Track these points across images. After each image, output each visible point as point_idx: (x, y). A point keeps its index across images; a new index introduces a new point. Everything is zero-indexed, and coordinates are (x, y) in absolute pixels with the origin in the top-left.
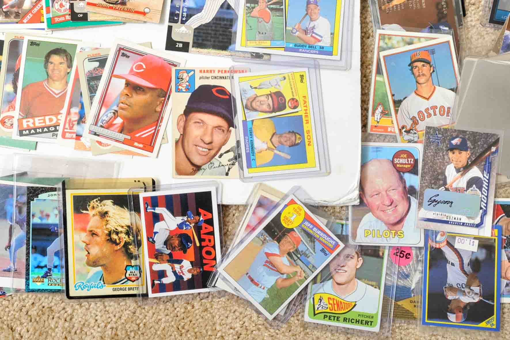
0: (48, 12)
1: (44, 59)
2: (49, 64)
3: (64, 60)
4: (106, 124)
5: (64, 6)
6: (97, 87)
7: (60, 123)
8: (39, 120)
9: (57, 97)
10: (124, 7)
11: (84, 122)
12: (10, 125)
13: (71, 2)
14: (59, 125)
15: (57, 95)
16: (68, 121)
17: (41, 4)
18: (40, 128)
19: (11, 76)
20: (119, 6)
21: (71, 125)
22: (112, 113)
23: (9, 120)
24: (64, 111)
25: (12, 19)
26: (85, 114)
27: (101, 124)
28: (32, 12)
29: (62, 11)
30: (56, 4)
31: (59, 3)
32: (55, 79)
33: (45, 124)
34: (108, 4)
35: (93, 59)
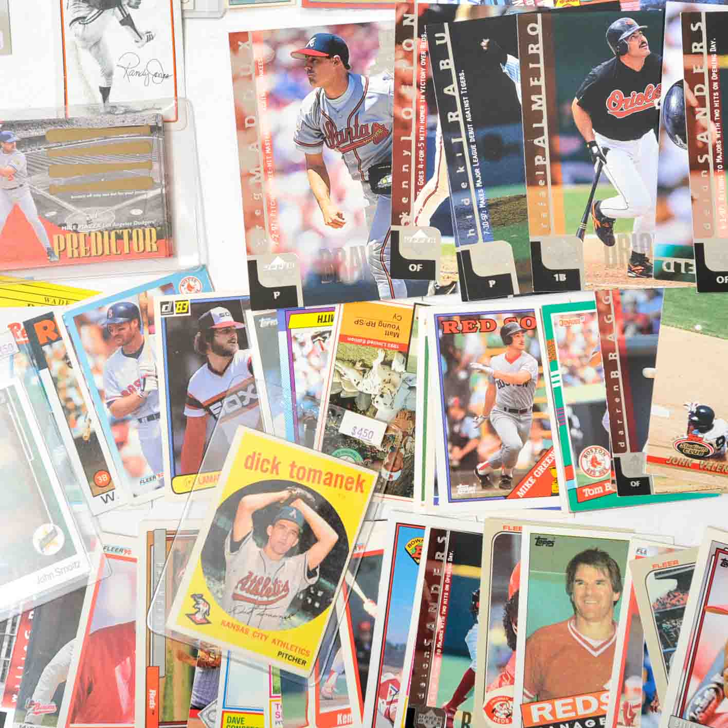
0: (569, 476)
1: (565, 574)
2: (576, 584)
3: (604, 574)
4: (702, 714)
5: (599, 464)
6: (677, 633)
7: (606, 711)
8: (563, 705)
9: (596, 654)
10: (721, 463)
11: (655, 709)
12: (504, 717)
13: (614, 455)
14: (604, 716)
15: (596, 650)
16: (621, 708)
17: (550, 458)
18: (568, 722)
19: (501, 612)
20: (711, 463)
21: (629, 717)
22: (712, 690)
23: (502, 705)
24: (613, 685)
25: (496, 490)
26: (655, 691)
27: (692, 714)
28: (535, 474)
29: (597, 474)
30: (584, 459)
31: (590, 458)
32: (591, 615)
33: (576, 712)
34: (690, 459)
35: (663, 573)
